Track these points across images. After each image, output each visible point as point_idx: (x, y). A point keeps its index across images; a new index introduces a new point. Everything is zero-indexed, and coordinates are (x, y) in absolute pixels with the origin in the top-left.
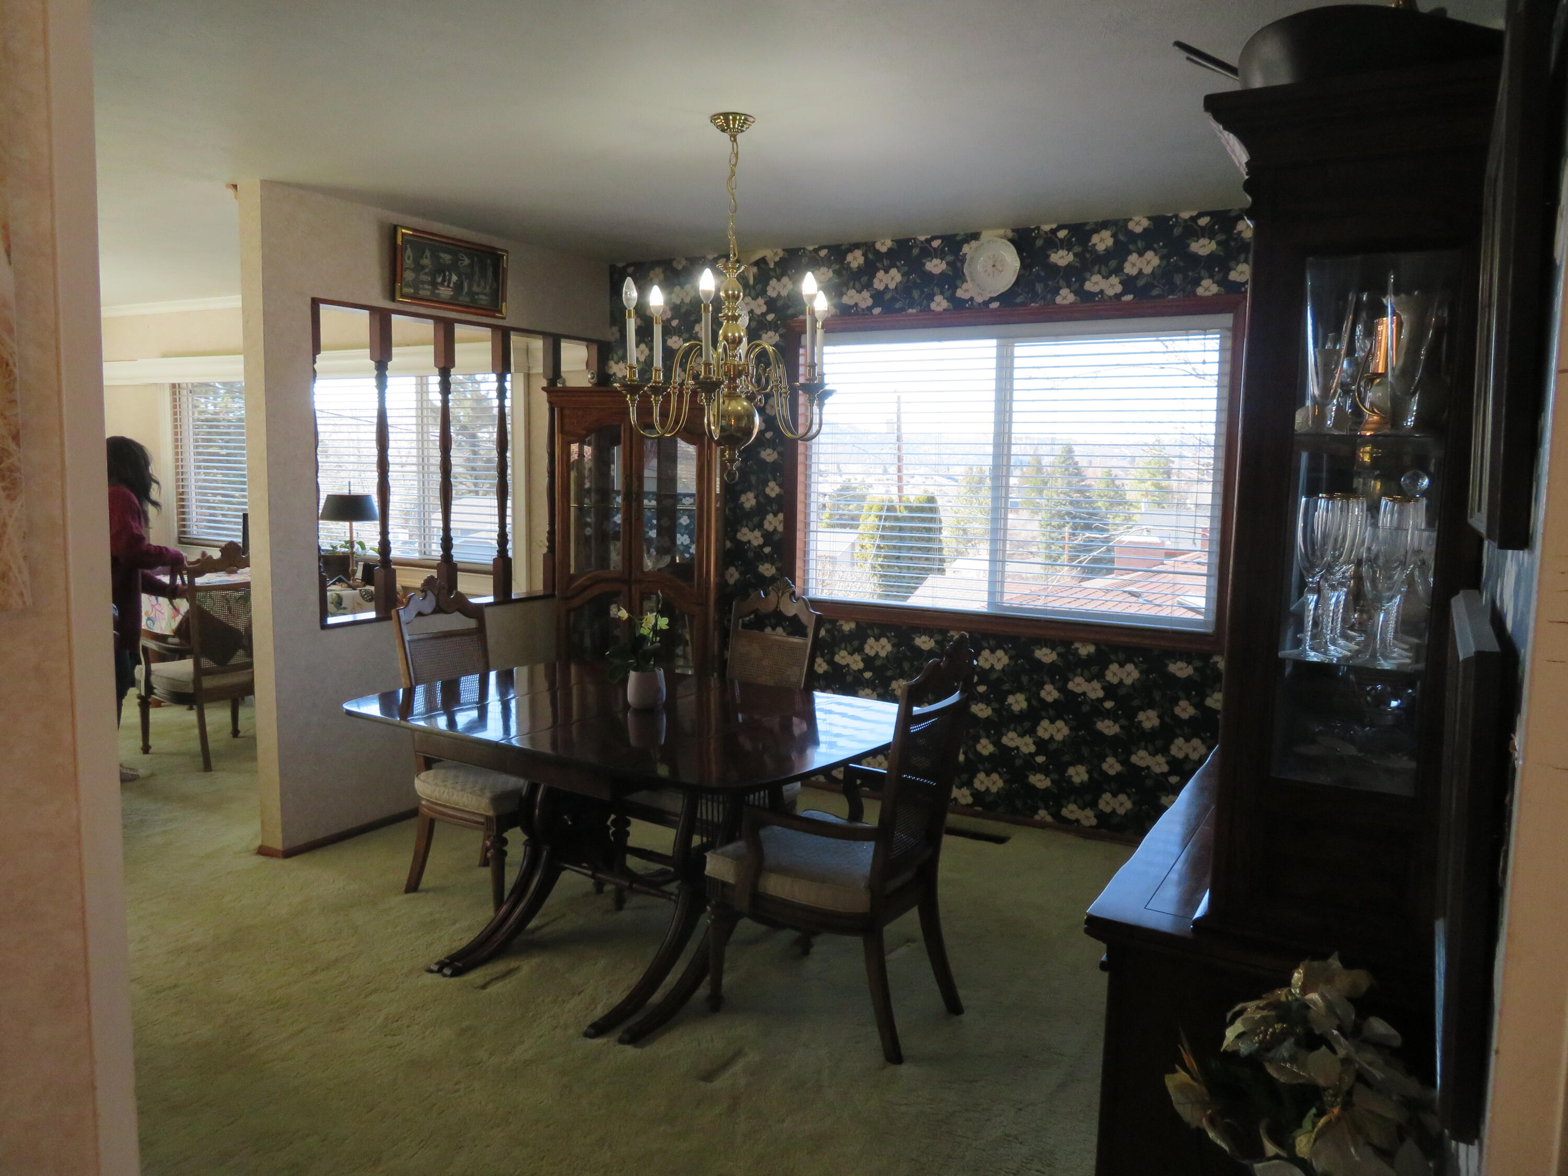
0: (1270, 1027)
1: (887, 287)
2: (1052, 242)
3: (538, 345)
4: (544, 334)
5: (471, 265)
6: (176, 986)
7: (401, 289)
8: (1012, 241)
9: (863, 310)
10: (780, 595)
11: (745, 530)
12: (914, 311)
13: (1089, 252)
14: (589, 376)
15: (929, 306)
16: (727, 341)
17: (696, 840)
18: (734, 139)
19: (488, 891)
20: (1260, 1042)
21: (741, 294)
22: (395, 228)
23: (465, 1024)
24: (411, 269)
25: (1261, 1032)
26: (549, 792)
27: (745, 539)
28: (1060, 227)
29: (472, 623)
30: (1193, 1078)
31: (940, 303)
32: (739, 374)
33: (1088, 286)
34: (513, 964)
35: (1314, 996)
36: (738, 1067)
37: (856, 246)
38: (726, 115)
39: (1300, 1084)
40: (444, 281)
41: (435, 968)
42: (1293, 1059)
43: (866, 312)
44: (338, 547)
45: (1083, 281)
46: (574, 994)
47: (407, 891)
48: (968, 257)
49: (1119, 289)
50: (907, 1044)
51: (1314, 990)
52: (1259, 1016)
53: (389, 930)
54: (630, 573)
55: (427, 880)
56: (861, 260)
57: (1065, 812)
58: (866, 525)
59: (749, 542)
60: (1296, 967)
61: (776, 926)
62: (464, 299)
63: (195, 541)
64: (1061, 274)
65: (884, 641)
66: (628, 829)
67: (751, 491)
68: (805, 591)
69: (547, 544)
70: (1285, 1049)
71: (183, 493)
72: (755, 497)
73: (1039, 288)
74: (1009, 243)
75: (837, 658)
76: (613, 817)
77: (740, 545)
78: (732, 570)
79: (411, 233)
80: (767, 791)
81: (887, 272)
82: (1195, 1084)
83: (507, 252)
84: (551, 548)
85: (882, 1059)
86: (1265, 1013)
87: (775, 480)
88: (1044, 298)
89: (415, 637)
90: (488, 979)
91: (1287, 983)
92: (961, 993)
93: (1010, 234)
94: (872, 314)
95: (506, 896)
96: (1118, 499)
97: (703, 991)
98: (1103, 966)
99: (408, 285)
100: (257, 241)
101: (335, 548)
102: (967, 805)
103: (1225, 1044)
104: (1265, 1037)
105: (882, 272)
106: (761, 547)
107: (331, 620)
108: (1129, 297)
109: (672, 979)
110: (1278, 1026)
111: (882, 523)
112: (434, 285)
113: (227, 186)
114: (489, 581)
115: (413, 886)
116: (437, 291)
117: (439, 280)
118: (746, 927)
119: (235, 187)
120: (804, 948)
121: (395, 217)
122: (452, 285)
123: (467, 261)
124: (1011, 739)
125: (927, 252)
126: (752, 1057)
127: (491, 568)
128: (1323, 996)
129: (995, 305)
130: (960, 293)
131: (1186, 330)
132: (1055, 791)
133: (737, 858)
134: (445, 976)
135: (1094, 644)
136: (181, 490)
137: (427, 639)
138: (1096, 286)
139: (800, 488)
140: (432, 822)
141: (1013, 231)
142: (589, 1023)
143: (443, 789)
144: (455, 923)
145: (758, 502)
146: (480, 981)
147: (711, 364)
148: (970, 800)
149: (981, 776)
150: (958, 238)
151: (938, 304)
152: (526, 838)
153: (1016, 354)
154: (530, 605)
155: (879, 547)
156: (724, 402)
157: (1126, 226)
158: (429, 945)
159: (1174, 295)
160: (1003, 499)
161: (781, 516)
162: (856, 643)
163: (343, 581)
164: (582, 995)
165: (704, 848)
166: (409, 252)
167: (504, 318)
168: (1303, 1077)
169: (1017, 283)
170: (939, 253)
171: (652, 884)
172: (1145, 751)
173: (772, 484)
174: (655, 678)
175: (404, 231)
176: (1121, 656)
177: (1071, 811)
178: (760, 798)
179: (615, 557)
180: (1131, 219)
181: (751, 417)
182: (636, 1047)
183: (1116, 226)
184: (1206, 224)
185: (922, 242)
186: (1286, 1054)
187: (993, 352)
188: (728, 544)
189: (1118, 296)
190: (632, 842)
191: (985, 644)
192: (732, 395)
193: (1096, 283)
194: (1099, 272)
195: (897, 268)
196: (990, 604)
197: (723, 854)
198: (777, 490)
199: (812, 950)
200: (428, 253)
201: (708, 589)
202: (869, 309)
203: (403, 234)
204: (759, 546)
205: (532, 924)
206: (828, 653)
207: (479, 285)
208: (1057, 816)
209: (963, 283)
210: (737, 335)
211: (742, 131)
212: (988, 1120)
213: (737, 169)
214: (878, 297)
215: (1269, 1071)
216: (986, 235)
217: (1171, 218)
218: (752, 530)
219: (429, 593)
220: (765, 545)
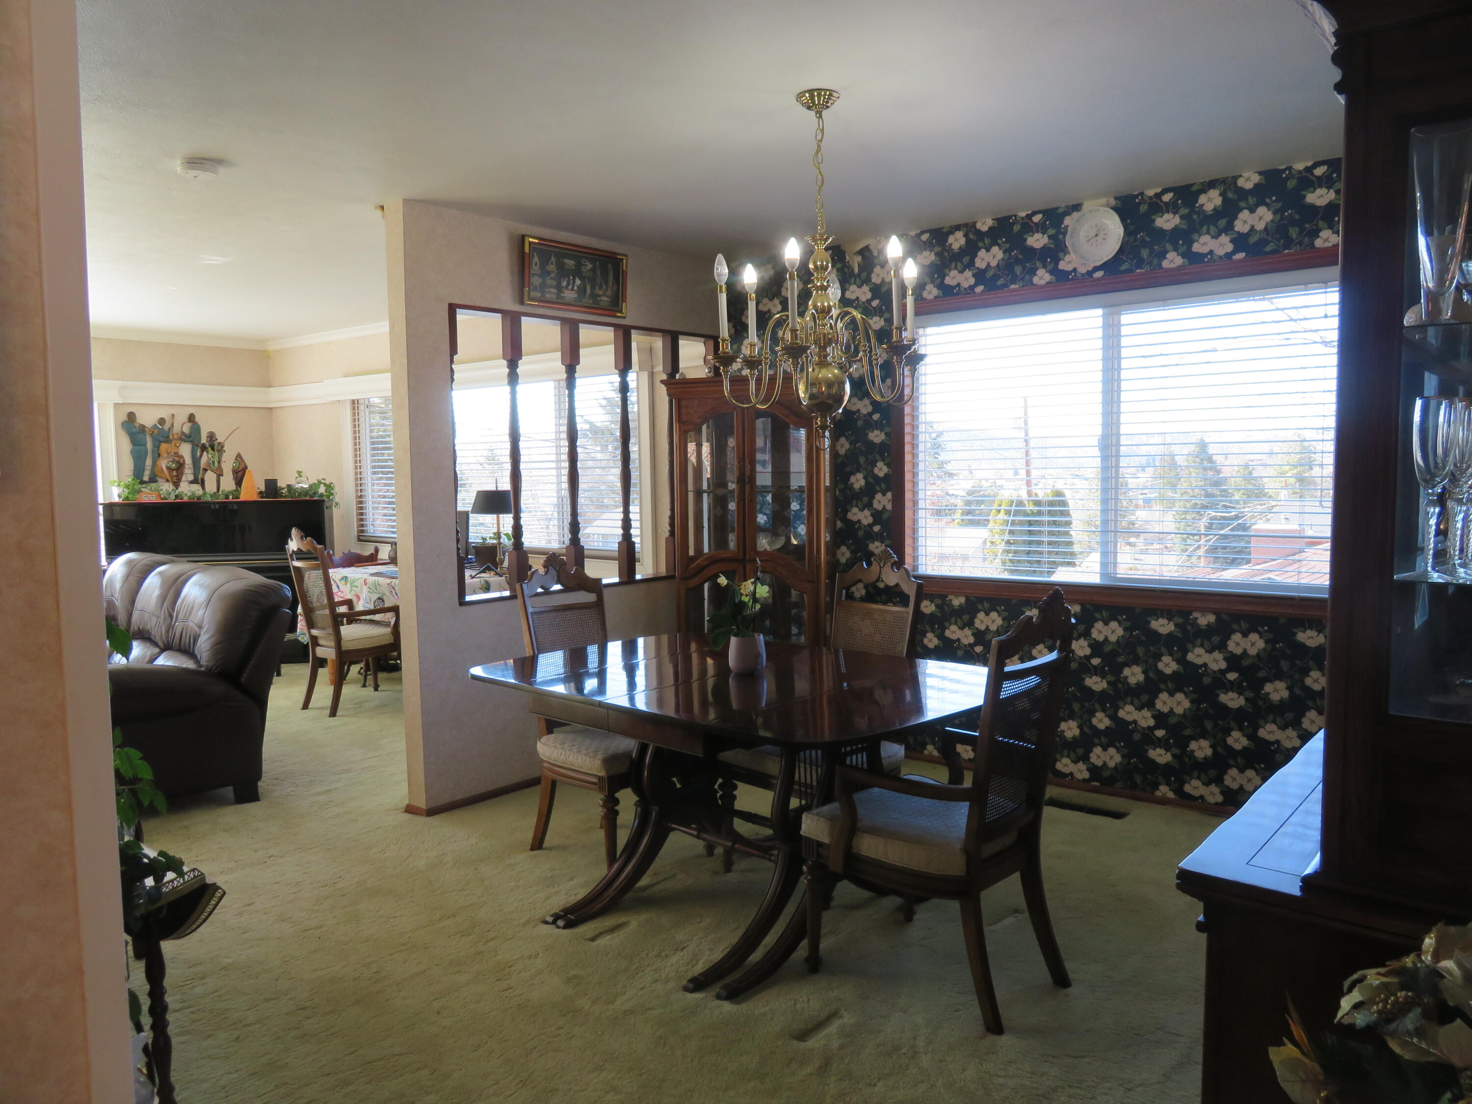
0: (1392, 995)
1: (988, 265)
2: (1157, 206)
3: (658, 343)
4: (663, 332)
5: (593, 270)
6: (321, 926)
7: (529, 294)
8: (1115, 209)
9: (965, 289)
10: (882, 565)
11: (855, 510)
12: (1017, 286)
13: (1195, 213)
14: (707, 371)
15: (1031, 281)
16: (816, 310)
17: (794, 803)
18: (819, 115)
19: (603, 851)
20: (1379, 1012)
21: (830, 265)
22: (523, 237)
23: (572, 973)
24: (537, 275)
25: (1381, 1001)
26: (658, 751)
27: (855, 519)
28: (1165, 191)
29: (591, 597)
30: (1303, 1053)
31: (1042, 277)
32: (829, 342)
33: (1196, 247)
34: (623, 919)
35: (1448, 964)
36: (832, 1028)
37: (958, 228)
38: (811, 92)
39: (1429, 1063)
40: (568, 284)
41: (550, 919)
42: (1419, 1032)
43: (969, 291)
44: (488, 539)
45: (1191, 242)
46: (677, 949)
47: (532, 849)
48: (1069, 229)
49: (1230, 247)
50: (1007, 1014)
51: (1449, 957)
52: (1377, 982)
53: (512, 883)
54: (745, 553)
55: (550, 838)
56: (963, 241)
57: (1187, 788)
58: (995, 522)
59: (859, 521)
60: (1428, 931)
61: (880, 891)
62: (588, 301)
63: (371, 539)
64: (1168, 237)
65: (994, 615)
66: (735, 793)
67: (860, 472)
68: (915, 568)
69: (669, 528)
70: (1410, 1021)
71: (361, 497)
72: (865, 478)
73: (1145, 253)
74: (1112, 211)
75: (948, 633)
76: (720, 781)
77: (850, 524)
78: (843, 549)
79: (537, 241)
80: (864, 754)
81: (988, 250)
82: (1307, 1061)
83: (626, 255)
84: (672, 533)
85: (981, 1028)
86: (1385, 980)
87: (883, 460)
88: (1150, 263)
89: (537, 610)
90: (597, 932)
91: (1417, 948)
92: (1069, 966)
93: (1113, 202)
94: (974, 292)
95: (618, 855)
96: (1257, 493)
97: (802, 951)
98: (1200, 927)
99: (535, 289)
100: (400, 254)
101: (484, 539)
102: (1084, 780)
103: (1340, 1014)
104: (1385, 1007)
105: (983, 251)
106: (870, 526)
107: (468, 598)
108: (1241, 256)
109: (770, 940)
110: (1401, 994)
111: (1011, 518)
112: (559, 289)
113: (376, 208)
114: (615, 566)
115: (538, 844)
116: (562, 295)
117: (564, 284)
118: (845, 891)
119: (382, 207)
120: (907, 915)
121: (523, 228)
122: (575, 288)
123: (589, 266)
124: (1128, 712)
125: (1028, 227)
126: (848, 1019)
127: (616, 554)
128: (1460, 965)
129: (1099, 274)
130: (1062, 265)
131: (1305, 284)
132: (1177, 766)
133: (831, 819)
134: (558, 927)
135: (1214, 613)
136: (359, 494)
137: (549, 611)
138: (1205, 247)
139: (908, 467)
140: (554, 784)
141: (1116, 199)
142: (689, 977)
143: (560, 751)
144: (572, 879)
145: (867, 482)
146: (591, 934)
147: (797, 330)
148: (1086, 775)
149: (1098, 750)
150: (1060, 211)
151: (1041, 278)
152: (637, 799)
153: (1122, 322)
154: (653, 585)
155: (1008, 542)
156: (813, 370)
157: (1236, 183)
158: (548, 898)
159: (1290, 249)
160: (1114, 469)
161: (889, 495)
162: (966, 618)
163: (492, 570)
164: (685, 951)
165: (801, 810)
166: (536, 259)
167: (624, 318)
168: (1433, 1054)
169: (1121, 250)
170: (1041, 228)
171: (760, 848)
172: (1273, 725)
173: (880, 464)
174: (754, 644)
175: (531, 240)
176: (1244, 625)
177: (1195, 787)
178: (860, 759)
179: (732, 541)
180: (1241, 176)
181: (842, 384)
182: (732, 1003)
183: (1225, 185)
184: (1323, 174)
185: (1023, 218)
186: (1410, 1027)
187: (1099, 322)
188: (839, 524)
189: (1229, 256)
190: (739, 805)
191: (1097, 616)
192: (823, 363)
193: (1205, 244)
194: (1208, 233)
195: (999, 245)
196: (1103, 575)
197: (818, 815)
198: (885, 469)
199: (915, 917)
200: (553, 259)
201: (818, 567)
202: (972, 288)
203: (530, 243)
204: (869, 524)
205: (643, 882)
206: (938, 628)
207: (601, 288)
208: (1180, 792)
209: (1065, 254)
210: (826, 304)
211: (828, 107)
212: (1093, 1098)
213: (823, 144)
214: (980, 276)
215: (1390, 1045)
216: (1087, 205)
217: (1284, 171)
218: (862, 510)
219: (551, 568)
220: (874, 524)
